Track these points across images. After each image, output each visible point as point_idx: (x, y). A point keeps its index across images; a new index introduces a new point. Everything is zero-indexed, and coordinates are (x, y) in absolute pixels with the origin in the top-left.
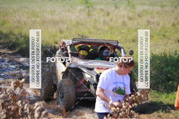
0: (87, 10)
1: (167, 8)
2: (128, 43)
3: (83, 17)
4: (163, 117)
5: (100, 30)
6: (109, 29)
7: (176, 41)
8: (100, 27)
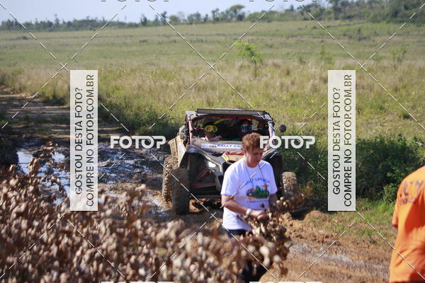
0: (253, 66)
1: (385, 63)
2: (321, 120)
3: (246, 77)
4: (378, 242)
5: (275, 99)
6: (289, 97)
7: (400, 117)
8: (274, 95)
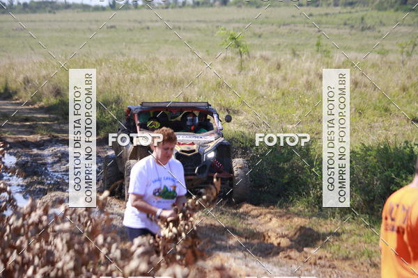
0: (238, 59)
3: (230, 70)
5: (263, 97)
7: (408, 120)
8: (262, 92)
